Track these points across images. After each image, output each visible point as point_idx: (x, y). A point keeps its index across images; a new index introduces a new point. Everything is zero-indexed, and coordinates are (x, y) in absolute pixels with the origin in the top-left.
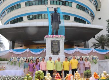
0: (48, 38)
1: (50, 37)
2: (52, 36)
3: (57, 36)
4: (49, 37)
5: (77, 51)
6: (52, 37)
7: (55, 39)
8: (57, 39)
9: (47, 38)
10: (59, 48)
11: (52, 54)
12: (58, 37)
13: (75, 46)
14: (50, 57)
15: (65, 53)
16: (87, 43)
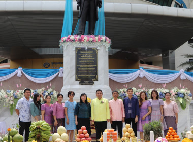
0: (69, 43)
1: (74, 40)
2: (78, 37)
3: (91, 39)
4: (71, 40)
5: (141, 76)
6: (80, 40)
7: (86, 46)
8: (92, 46)
9: (66, 44)
10: (96, 68)
11: (78, 82)
12: (93, 41)
13: (142, 63)
14: (99, 90)
15: (110, 79)
16: (170, 55)
